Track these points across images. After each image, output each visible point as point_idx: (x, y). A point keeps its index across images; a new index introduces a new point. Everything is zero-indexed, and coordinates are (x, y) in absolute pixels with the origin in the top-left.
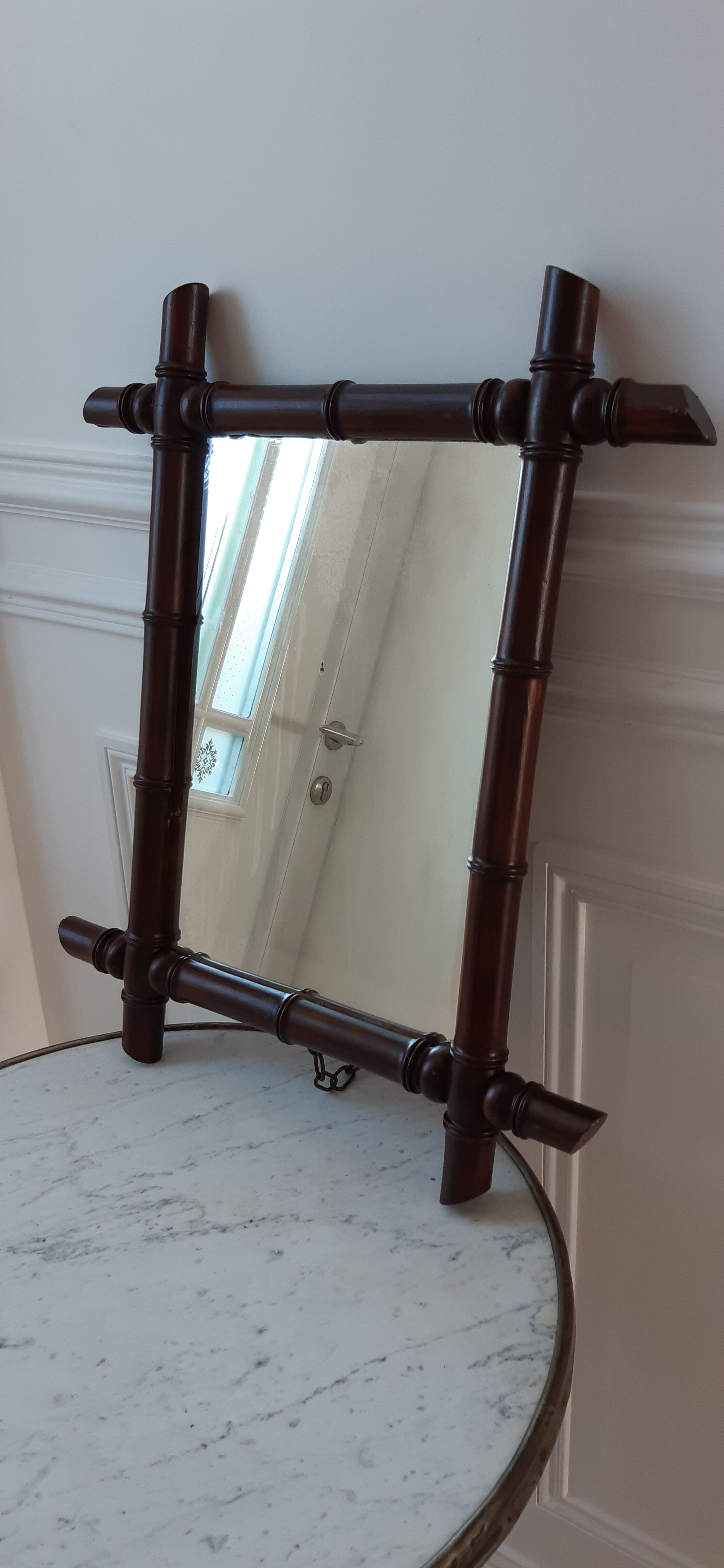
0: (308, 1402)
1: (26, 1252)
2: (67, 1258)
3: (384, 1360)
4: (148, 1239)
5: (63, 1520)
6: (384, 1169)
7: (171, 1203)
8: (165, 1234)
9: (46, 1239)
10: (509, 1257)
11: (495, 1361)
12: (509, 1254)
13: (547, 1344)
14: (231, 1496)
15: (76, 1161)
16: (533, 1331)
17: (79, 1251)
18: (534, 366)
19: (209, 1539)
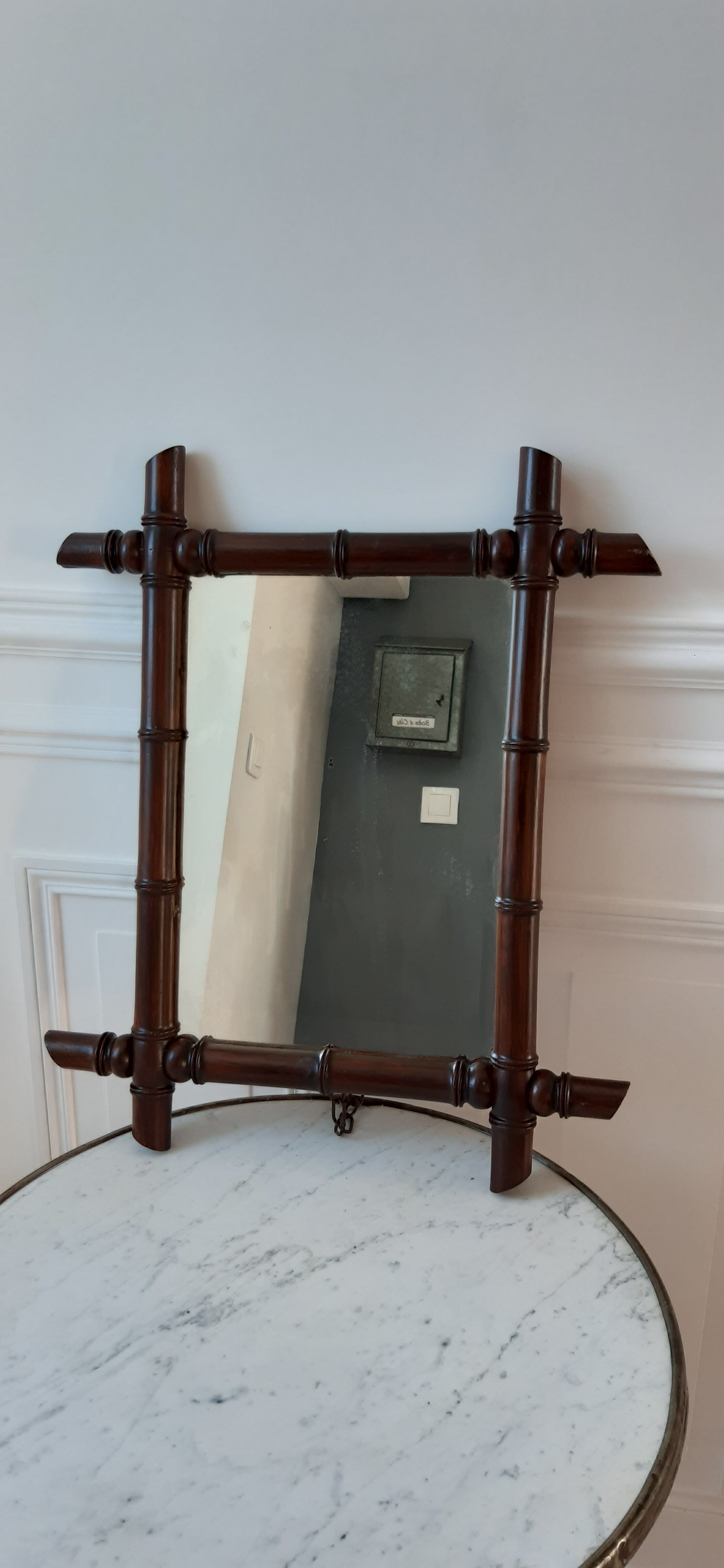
0: (502, 1357)
1: (178, 1326)
2: (221, 1319)
3: (534, 1312)
4: (281, 1284)
5: (384, 1502)
6: (429, 1182)
7: (276, 1252)
8: (291, 1276)
9: (189, 1310)
10: (568, 1217)
11: (611, 1288)
12: (566, 1215)
13: (637, 1266)
14: (498, 1438)
15: (163, 1244)
16: (621, 1260)
17: (227, 1311)
18: (518, 521)
19: (505, 1472)
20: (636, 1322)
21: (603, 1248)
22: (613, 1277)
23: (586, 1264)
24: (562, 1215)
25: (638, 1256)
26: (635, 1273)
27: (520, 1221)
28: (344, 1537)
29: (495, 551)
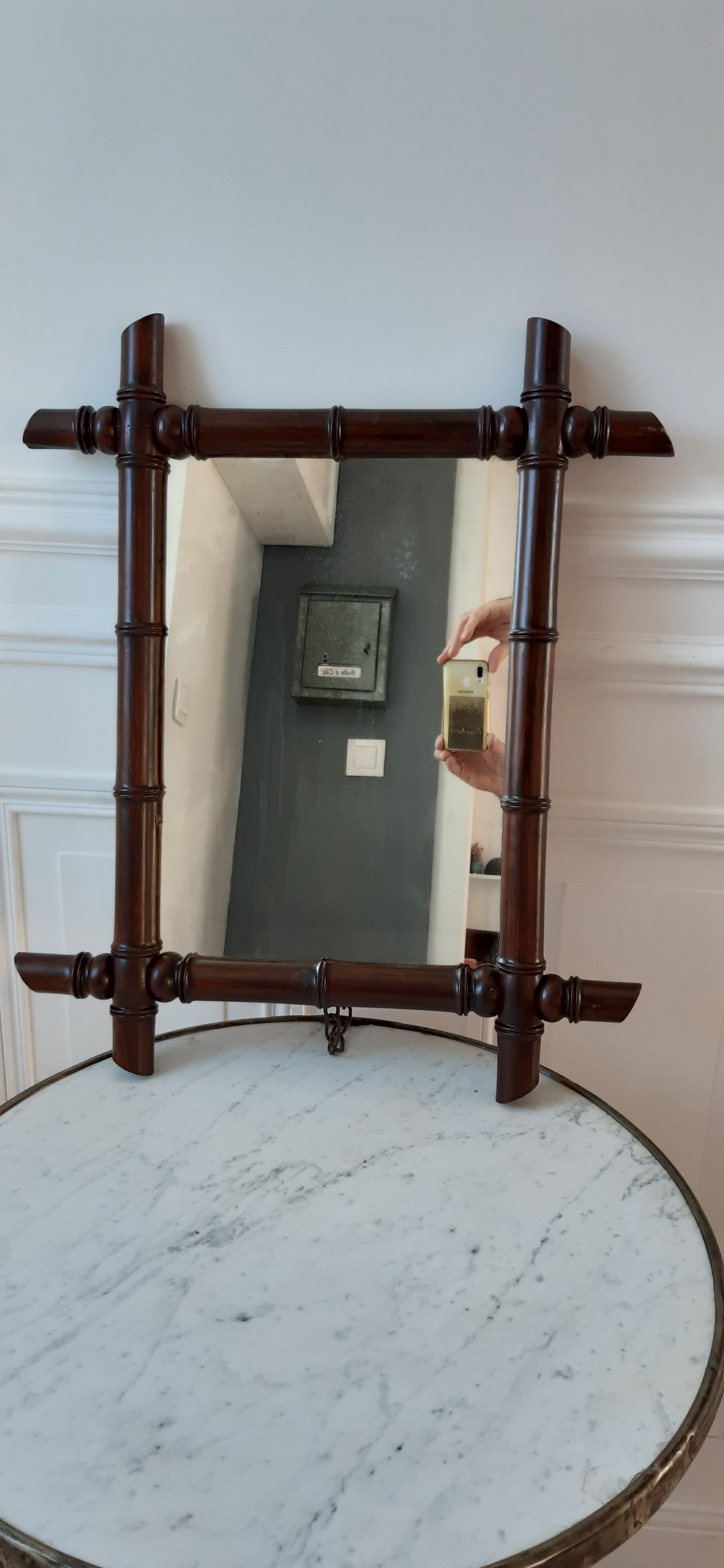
0: (535, 1261)
1: (188, 1246)
2: (234, 1238)
3: (560, 1216)
4: (292, 1201)
5: (436, 1411)
6: (431, 1096)
7: (283, 1170)
8: (302, 1193)
9: (198, 1231)
10: (579, 1124)
11: (634, 1190)
12: (577, 1122)
13: (658, 1168)
14: (545, 1340)
15: (160, 1167)
16: (641, 1163)
17: (239, 1229)
18: (526, 397)
19: (559, 1373)
20: (664, 1220)
21: (620, 1153)
22: (636, 1180)
24: (573, 1123)
25: (656, 1159)
26: (657, 1175)
27: (531, 1129)
28: (400, 1448)
29: (502, 428)
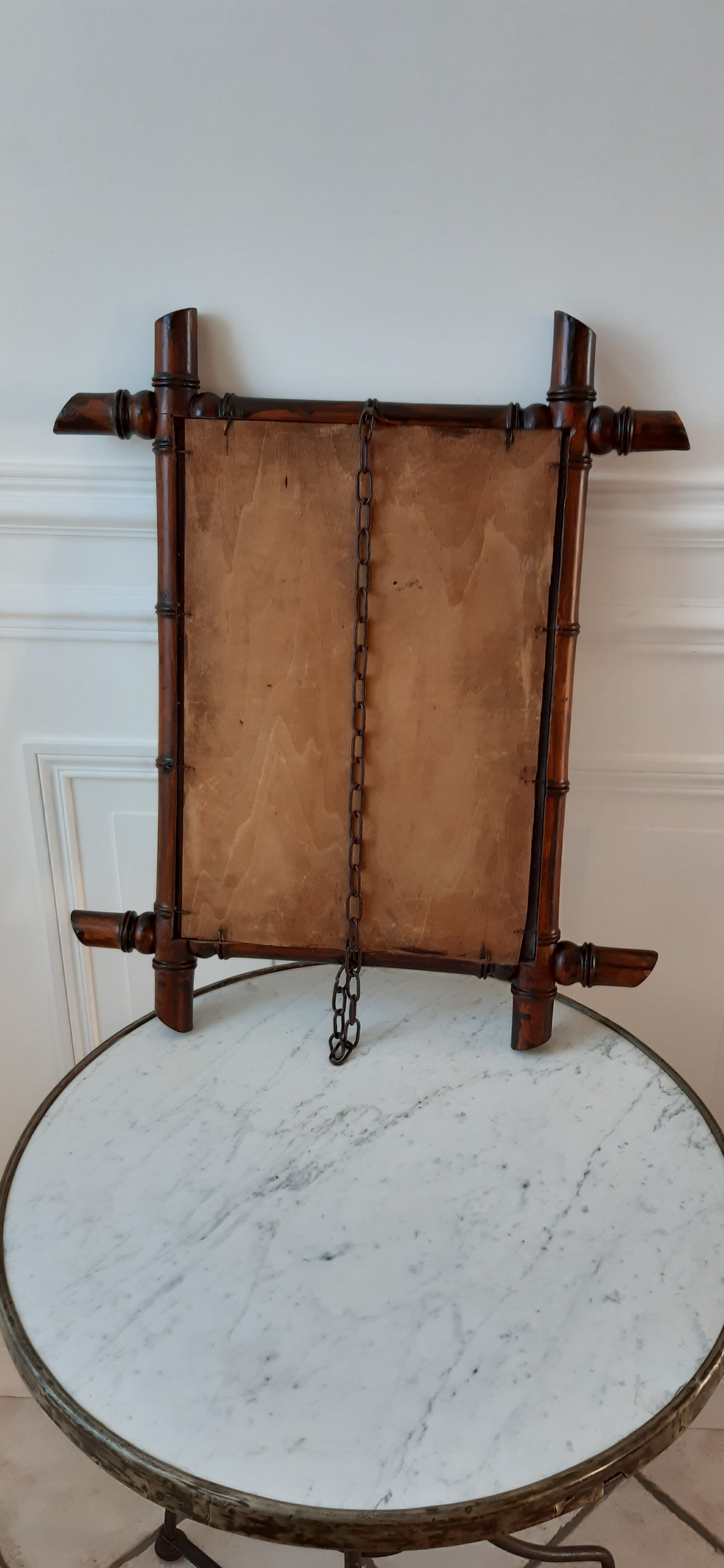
0: (580, 1193)
1: (271, 1191)
2: (311, 1180)
3: (600, 1149)
4: (358, 1143)
5: (504, 1336)
6: (474, 1034)
7: (347, 1113)
8: (366, 1135)
9: (278, 1176)
10: (610, 1058)
11: (664, 1120)
12: (609, 1056)
13: (684, 1099)
14: (593, 1267)
15: (235, 1115)
16: (668, 1095)
17: (314, 1173)
19: (607, 1298)
20: (692, 1149)
21: (649, 1085)
22: (665, 1111)
23: (637, 1101)
24: (605, 1057)
25: (682, 1090)
26: (684, 1105)
27: (567, 1065)
28: (476, 1371)
